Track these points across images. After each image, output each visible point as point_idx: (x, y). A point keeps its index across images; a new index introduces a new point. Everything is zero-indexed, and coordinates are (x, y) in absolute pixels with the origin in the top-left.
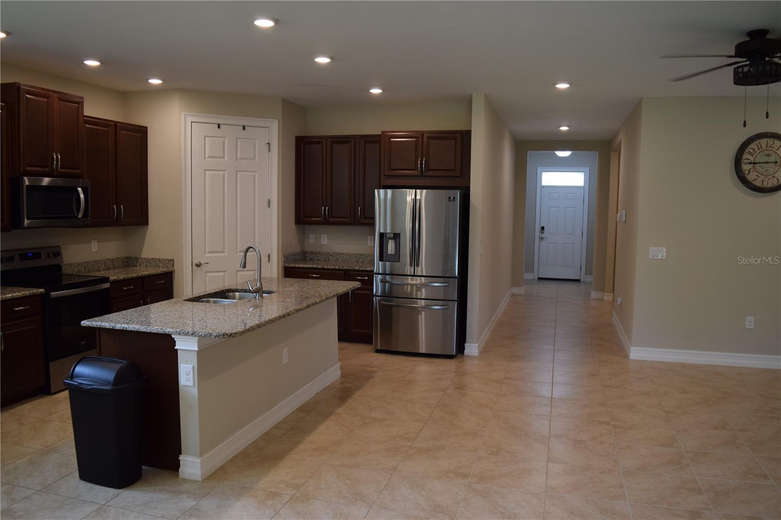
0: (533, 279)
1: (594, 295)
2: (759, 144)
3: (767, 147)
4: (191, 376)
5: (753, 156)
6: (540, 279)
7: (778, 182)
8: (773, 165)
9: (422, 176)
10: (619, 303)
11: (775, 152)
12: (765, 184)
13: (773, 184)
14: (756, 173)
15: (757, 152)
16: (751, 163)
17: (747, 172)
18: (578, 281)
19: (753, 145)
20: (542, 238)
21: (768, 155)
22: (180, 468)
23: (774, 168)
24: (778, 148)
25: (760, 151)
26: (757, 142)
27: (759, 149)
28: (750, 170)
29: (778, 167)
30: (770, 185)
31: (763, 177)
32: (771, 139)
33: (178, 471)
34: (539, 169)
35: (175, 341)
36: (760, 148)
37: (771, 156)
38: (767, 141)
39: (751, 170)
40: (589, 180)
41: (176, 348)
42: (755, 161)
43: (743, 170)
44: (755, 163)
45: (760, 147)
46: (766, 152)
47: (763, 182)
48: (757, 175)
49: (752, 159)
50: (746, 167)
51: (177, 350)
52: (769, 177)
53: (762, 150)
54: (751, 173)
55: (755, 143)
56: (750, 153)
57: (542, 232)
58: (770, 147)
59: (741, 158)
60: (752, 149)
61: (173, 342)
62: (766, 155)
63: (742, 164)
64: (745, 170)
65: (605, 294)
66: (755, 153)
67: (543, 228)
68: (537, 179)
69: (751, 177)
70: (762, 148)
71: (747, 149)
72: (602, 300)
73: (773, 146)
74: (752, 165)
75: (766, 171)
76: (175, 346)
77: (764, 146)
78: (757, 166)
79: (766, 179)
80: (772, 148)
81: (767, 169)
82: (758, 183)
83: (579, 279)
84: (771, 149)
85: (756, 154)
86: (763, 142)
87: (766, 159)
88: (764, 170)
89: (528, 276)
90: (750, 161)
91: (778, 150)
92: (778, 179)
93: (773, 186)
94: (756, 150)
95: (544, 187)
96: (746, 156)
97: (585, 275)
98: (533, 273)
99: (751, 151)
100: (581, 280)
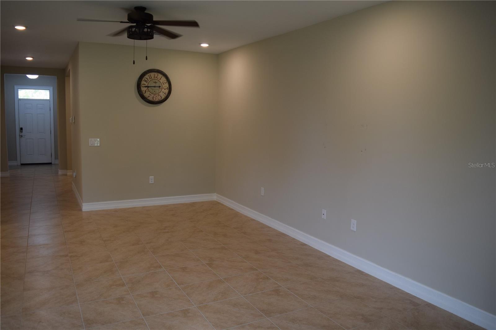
0: (17, 165)
1: (60, 172)
2: (150, 76)
3: (154, 77)
6: (22, 164)
7: (161, 98)
8: (158, 88)
10: (74, 176)
11: (159, 81)
12: (154, 99)
13: (159, 99)
14: (149, 93)
15: (149, 81)
16: (146, 87)
17: (144, 92)
18: (51, 164)
20: (21, 135)
21: (155, 83)
23: (159, 90)
24: (161, 79)
26: (149, 74)
27: (150, 79)
28: (146, 91)
29: (161, 90)
30: (156, 100)
31: (153, 95)
32: (157, 73)
34: (16, 87)
37: (157, 83)
38: (154, 74)
39: (147, 91)
40: (52, 95)
42: (148, 86)
43: (142, 91)
44: (148, 87)
45: (151, 78)
46: (154, 81)
47: (153, 98)
48: (150, 94)
49: (146, 84)
50: (143, 89)
52: (156, 95)
53: (152, 79)
54: (146, 93)
55: (148, 75)
56: (145, 81)
57: (21, 132)
58: (156, 78)
59: (141, 83)
60: (147, 78)
62: (154, 82)
63: (141, 87)
64: (143, 91)
65: (68, 171)
66: (148, 81)
67: (21, 129)
68: (14, 94)
69: (146, 95)
71: (144, 78)
72: (66, 175)
73: (157, 77)
74: (147, 88)
75: (155, 91)
77: (153, 77)
78: (149, 88)
79: (155, 96)
80: (157, 78)
81: (155, 90)
82: (150, 99)
83: (51, 162)
84: (157, 79)
86: (152, 74)
87: (154, 85)
88: (153, 91)
89: (14, 163)
90: (146, 86)
91: (160, 79)
93: (158, 100)
94: (149, 79)
95: (20, 100)
96: (143, 82)
97: (55, 159)
98: (17, 160)
99: (146, 79)
100: (52, 163)
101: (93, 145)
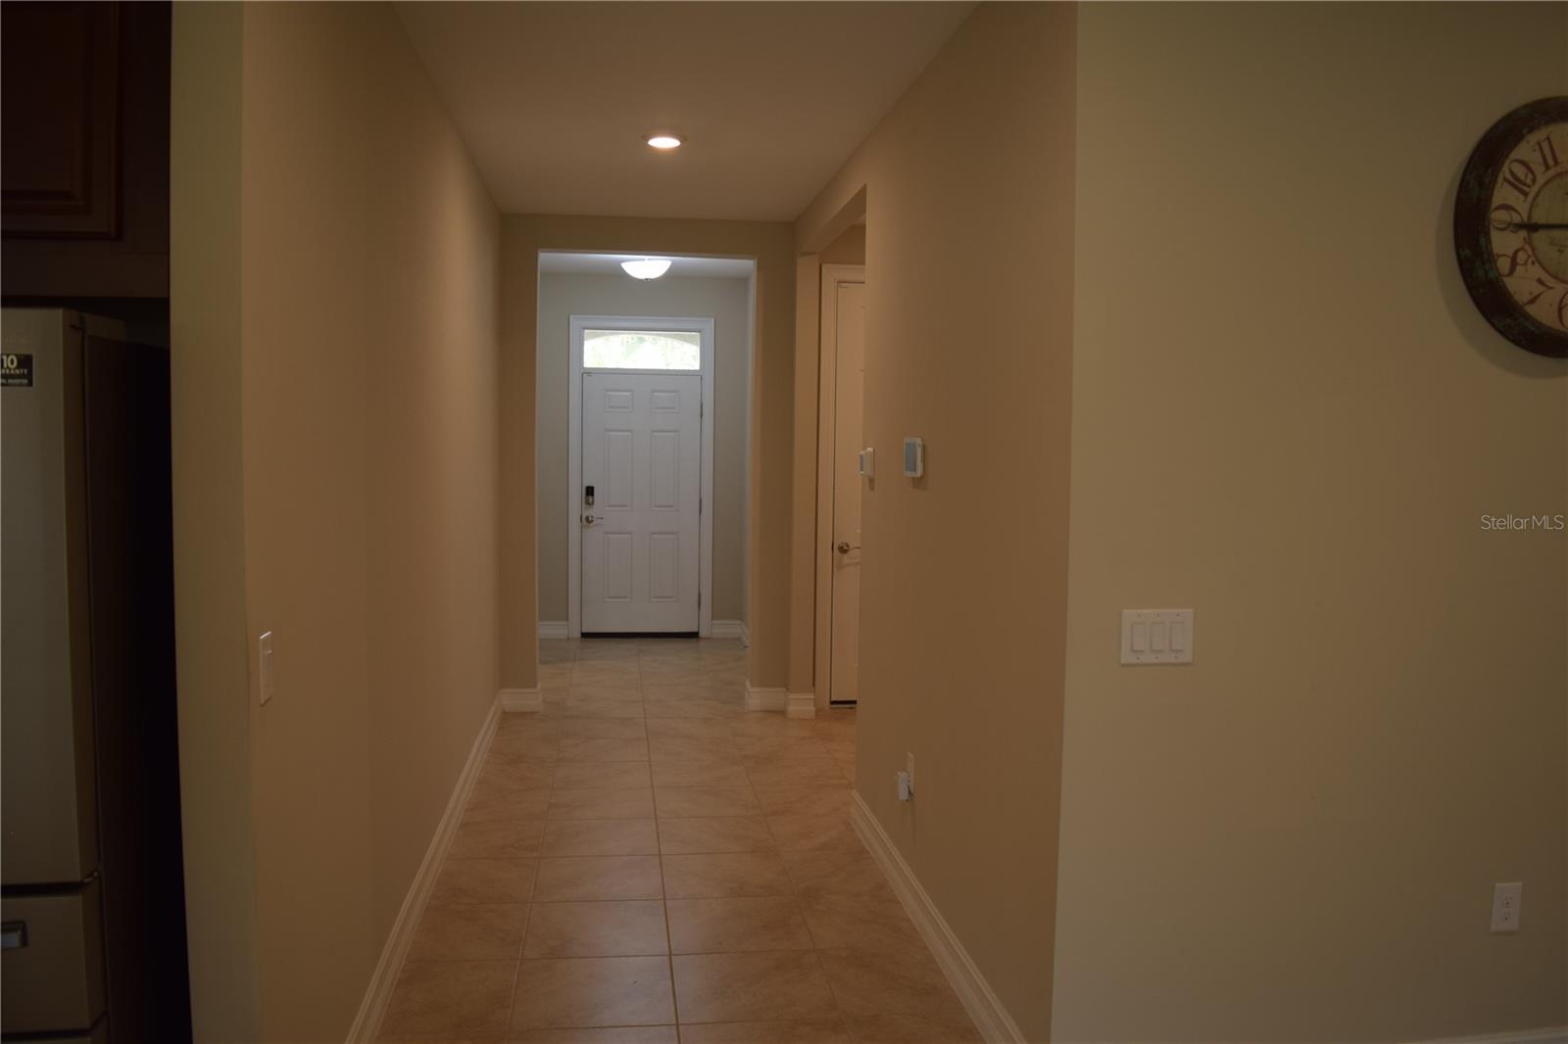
0: (568, 638)
1: (756, 698)
2: (1545, 146)
5: (1525, 194)
6: (585, 635)
14: (1536, 271)
15: (1541, 180)
16: (1521, 226)
17: (1503, 265)
18: (694, 635)
19: (1526, 150)
20: (587, 518)
25: (1552, 172)
26: (1542, 135)
27: (1548, 168)
28: (1516, 253)
31: (1561, 289)
34: (575, 322)
36: (1551, 162)
39: (1521, 257)
40: (718, 355)
42: (1535, 218)
43: (1494, 257)
44: (1532, 227)
45: (1551, 160)
47: (1561, 309)
48: (1540, 281)
49: (1523, 208)
50: (1503, 243)
53: (1559, 169)
54: (1519, 269)
55: (1533, 138)
56: (1517, 184)
57: (588, 503)
59: (1489, 199)
60: (1524, 164)
63: (1489, 226)
64: (1499, 256)
65: (792, 696)
66: (1534, 181)
67: (590, 491)
68: (570, 351)
69: (1521, 285)
70: (1556, 163)
71: (1506, 164)
72: (782, 713)
74: (1523, 234)
78: (1539, 237)
82: (1544, 314)
83: (695, 630)
85: (1535, 189)
89: (550, 630)
90: (1516, 219)
94: (1539, 169)
95: (590, 372)
96: (1503, 194)
97: (712, 619)
98: (567, 620)
99: (1520, 171)
100: (701, 635)
101: (1143, 659)
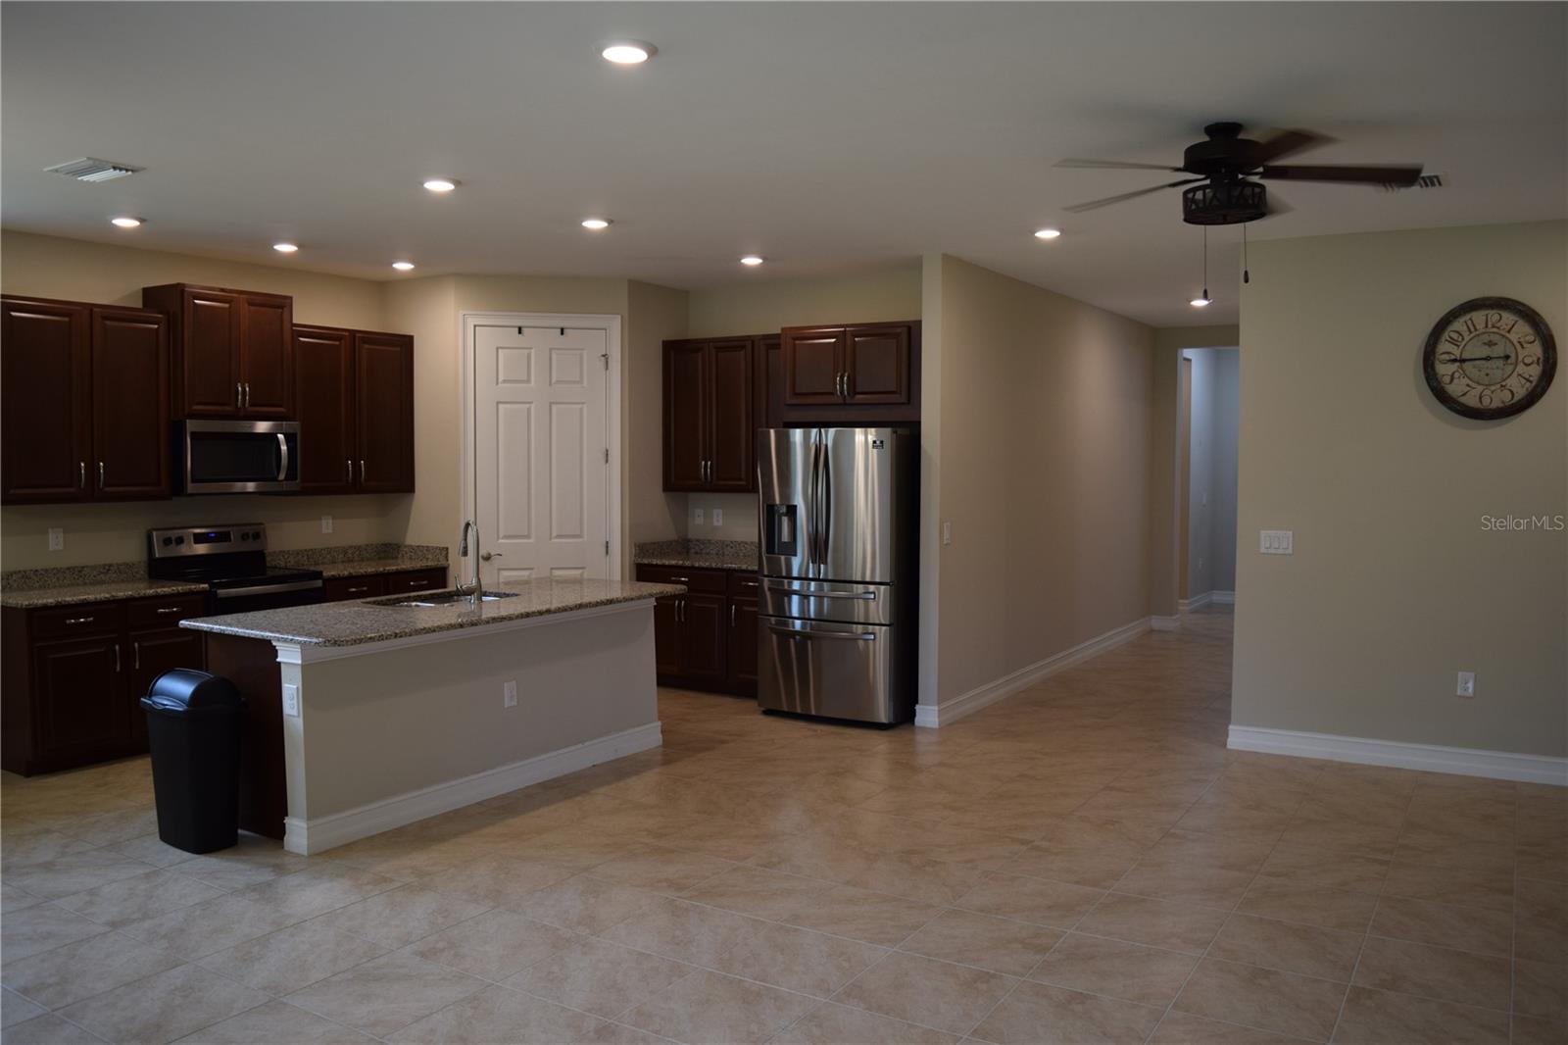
2: (1469, 323)
3: (1487, 327)
4: (295, 701)
5: (1458, 346)
7: (1512, 399)
8: (1500, 363)
9: (845, 404)
11: (1503, 336)
12: (1486, 401)
13: (1503, 402)
14: (1466, 381)
15: (1467, 339)
16: (1455, 360)
17: (1447, 379)
19: (1458, 325)
21: (1490, 344)
22: (286, 836)
23: (1503, 369)
24: (1511, 329)
25: (1472, 335)
26: (1467, 317)
27: (1471, 332)
28: (1453, 374)
29: (1511, 368)
30: (1494, 405)
31: (1480, 388)
32: (1494, 311)
33: (282, 839)
35: (277, 651)
36: (1473, 330)
37: (1496, 344)
38: (1487, 315)
39: (1457, 375)
41: (278, 660)
42: (1464, 357)
43: (1439, 376)
44: (1463, 361)
46: (1486, 338)
47: (1480, 398)
48: (1468, 385)
49: (1456, 352)
50: (1444, 370)
51: (280, 663)
52: (1493, 388)
53: (1476, 333)
54: (1455, 381)
55: (1462, 320)
56: (1453, 342)
58: (1493, 327)
59: (1435, 351)
60: (1458, 332)
61: (274, 652)
62: (1485, 344)
63: (1437, 362)
64: (1444, 375)
66: (1463, 339)
69: (1455, 389)
70: (1476, 330)
71: (1447, 332)
73: (1498, 325)
74: (1458, 364)
75: (1487, 375)
76: (277, 657)
77: (1480, 326)
78: (1466, 365)
79: (1487, 392)
80: (1498, 328)
81: (1488, 371)
82: (1471, 400)
84: (1495, 330)
85: (1464, 343)
86: (1478, 317)
87: (1485, 351)
88: (1483, 373)
90: (1453, 357)
91: (1509, 332)
92: (1510, 390)
93: (1501, 405)
94: (1466, 334)
96: (1444, 346)
99: (1455, 336)
101: (1270, 551)
